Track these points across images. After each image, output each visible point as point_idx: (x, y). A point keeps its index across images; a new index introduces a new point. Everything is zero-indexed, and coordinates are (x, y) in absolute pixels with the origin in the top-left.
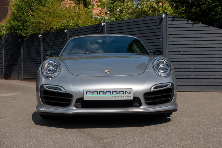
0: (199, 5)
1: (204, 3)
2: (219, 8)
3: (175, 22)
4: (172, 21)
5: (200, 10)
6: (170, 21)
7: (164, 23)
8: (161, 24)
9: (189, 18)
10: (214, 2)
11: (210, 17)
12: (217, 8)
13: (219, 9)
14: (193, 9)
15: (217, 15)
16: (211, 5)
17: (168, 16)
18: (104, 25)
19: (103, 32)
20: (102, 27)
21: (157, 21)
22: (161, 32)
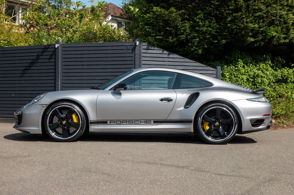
0: (177, 35)
1: (182, 34)
2: (197, 40)
3: (149, 51)
4: (147, 49)
5: (177, 40)
6: (144, 49)
7: (137, 51)
8: (134, 52)
9: (164, 48)
10: (193, 33)
11: (186, 48)
12: (195, 40)
14: (169, 39)
15: (193, 47)
16: (189, 36)
17: (142, 43)
18: (58, 47)
19: (55, 55)
20: (54, 49)
21: (128, 47)
22: (133, 60)
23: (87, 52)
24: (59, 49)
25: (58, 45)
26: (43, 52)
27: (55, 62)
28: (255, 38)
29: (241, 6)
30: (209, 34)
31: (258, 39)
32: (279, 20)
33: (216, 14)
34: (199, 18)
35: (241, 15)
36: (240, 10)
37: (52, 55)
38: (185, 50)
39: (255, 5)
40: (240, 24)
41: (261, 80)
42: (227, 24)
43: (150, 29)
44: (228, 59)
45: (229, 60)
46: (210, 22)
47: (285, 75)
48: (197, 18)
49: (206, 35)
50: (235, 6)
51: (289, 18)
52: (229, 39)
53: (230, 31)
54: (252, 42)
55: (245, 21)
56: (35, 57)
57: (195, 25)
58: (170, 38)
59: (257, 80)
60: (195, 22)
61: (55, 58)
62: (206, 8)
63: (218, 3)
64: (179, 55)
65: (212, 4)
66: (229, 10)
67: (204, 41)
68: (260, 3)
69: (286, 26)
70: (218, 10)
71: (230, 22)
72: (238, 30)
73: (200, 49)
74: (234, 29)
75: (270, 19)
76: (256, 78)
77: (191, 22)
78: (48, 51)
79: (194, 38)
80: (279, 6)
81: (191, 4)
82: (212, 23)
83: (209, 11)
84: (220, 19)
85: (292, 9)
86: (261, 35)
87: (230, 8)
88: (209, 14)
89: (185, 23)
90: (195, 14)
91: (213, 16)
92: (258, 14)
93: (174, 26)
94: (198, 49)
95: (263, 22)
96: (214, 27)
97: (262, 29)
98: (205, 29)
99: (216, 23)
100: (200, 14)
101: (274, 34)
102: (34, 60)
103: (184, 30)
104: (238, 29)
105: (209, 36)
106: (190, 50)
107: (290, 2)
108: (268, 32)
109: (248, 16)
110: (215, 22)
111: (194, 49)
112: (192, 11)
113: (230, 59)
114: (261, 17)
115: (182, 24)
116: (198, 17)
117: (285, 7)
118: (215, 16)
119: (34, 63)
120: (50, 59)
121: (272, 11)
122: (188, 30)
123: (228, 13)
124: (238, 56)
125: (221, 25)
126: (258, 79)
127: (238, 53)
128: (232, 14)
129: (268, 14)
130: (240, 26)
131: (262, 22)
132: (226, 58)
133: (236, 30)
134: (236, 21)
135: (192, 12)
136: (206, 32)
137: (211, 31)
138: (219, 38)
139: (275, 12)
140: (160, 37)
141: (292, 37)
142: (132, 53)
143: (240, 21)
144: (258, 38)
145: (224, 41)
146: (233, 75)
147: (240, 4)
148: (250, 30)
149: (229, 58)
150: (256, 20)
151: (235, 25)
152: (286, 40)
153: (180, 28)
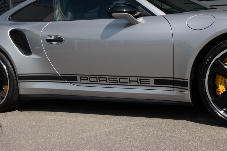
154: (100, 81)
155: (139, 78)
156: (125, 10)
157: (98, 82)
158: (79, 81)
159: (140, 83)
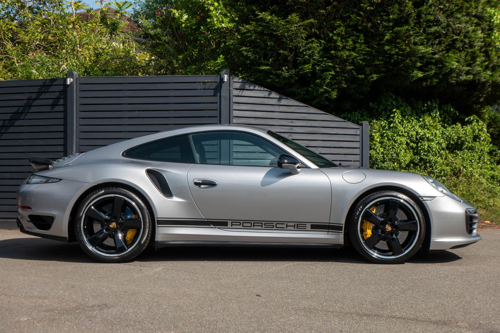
0: (295, 65)
1: (306, 62)
2: (331, 73)
3: (245, 93)
4: (241, 89)
5: (297, 74)
6: (237, 89)
7: (224, 92)
8: (218, 94)
9: (272, 88)
10: (325, 61)
11: (311, 87)
12: (328, 73)
13: (331, 75)
14: (283, 71)
15: (323, 86)
16: (319, 65)
17: (233, 79)
18: (71, 83)
19: (65, 98)
20: (62, 87)
21: (207, 86)
22: (217, 110)
23: (128, 94)
24: (73, 87)
25: (72, 80)
26: (40, 93)
27: (65, 112)
28: (425, 71)
29: (409, 15)
30: (352, 63)
31: (429, 73)
32: (462, 41)
33: (366, 27)
34: (338, 35)
35: (407, 30)
36: (407, 22)
37: (58, 99)
38: (308, 91)
39: (429, 14)
40: (404, 47)
41: (428, 146)
42: (383, 45)
43: (250, 51)
44: (374, 108)
45: (374, 111)
46: (355, 42)
47: (460, 136)
48: (335, 35)
49: (346, 66)
50: (398, 14)
51: (477, 38)
52: (382, 72)
53: (387, 58)
54: (420, 78)
55: (412, 42)
56: (23, 103)
57: (330, 46)
58: (283, 68)
59: (422, 145)
60: (330, 40)
61: (65, 105)
62: (349, 17)
63: (372, 8)
64: (297, 100)
65: (361, 9)
66: (389, 21)
67: (341, 76)
68: (437, 10)
69: (472, 52)
70: (369, 20)
71: (389, 42)
72: (400, 57)
73: (333, 90)
74: (393, 55)
75: (450, 39)
76: (421, 143)
77: (322, 41)
78: (49, 91)
79: (327, 69)
80: (465, 15)
81: (325, 9)
82: (359, 43)
83: (355, 22)
84: (372, 36)
85: (481, 23)
86: (433, 67)
87: (391, 16)
88: (355, 27)
89: (312, 42)
90: (331, 27)
91: (360, 31)
92: (433, 29)
93: (293, 47)
94: (330, 90)
95: (440, 43)
96: (361, 50)
97: (437, 56)
98: (345, 54)
99: (365, 43)
100: (339, 26)
101: (455, 65)
102: (21, 108)
103: (309, 56)
104: (401, 55)
105: (352, 67)
106: (317, 91)
107: (480, 9)
108: (446, 62)
109: (417, 33)
110: (363, 41)
111: (325, 89)
112: (324, 20)
113: (377, 109)
114: (437, 34)
115: (306, 45)
116: (335, 32)
117: (473, 18)
118: (365, 31)
119: (22, 113)
120: (53, 105)
121: (454, 24)
122: (317, 55)
123: (386, 27)
124: (392, 103)
125: (372, 48)
126: (424, 144)
127: (392, 97)
128: (393, 27)
129: (448, 30)
130: (403, 50)
131: (437, 44)
132: (370, 106)
133: (396, 56)
134: (398, 41)
135: (325, 23)
136: (346, 61)
137: (356, 57)
138: (368, 70)
139: (458, 27)
140: (267, 67)
141: (478, 71)
142: (215, 95)
143: (404, 41)
144: (428, 71)
145: (375, 77)
146: (386, 136)
147: (407, 11)
148: (420, 57)
149: (376, 107)
150: (429, 40)
151: (396, 47)
152: (469, 76)
153: (303, 51)
154: (254, 226)
155: (296, 223)
156: (286, 161)
157: (252, 228)
158: (229, 226)
159: (297, 228)
